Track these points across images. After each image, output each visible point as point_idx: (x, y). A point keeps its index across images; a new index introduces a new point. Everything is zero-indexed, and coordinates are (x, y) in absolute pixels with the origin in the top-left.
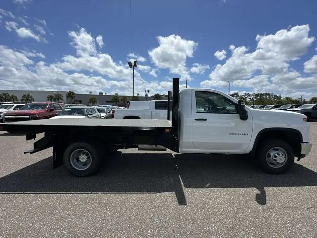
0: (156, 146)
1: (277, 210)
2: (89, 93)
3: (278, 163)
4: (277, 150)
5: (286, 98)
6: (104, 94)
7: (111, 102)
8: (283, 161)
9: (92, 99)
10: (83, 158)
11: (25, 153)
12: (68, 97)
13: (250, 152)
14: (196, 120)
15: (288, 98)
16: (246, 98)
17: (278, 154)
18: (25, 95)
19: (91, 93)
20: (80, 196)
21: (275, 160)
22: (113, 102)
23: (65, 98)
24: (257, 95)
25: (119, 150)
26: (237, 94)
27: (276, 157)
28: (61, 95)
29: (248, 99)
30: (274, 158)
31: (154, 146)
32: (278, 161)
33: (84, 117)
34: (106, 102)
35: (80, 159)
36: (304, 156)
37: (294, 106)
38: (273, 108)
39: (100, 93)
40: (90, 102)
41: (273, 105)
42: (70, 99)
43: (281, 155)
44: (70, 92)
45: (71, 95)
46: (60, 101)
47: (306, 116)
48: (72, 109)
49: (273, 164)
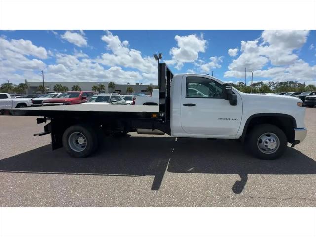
0: (153, 130)
1: (248, 200)
2: (127, 84)
3: (269, 149)
4: (268, 136)
5: (309, 86)
6: (140, 85)
7: (145, 91)
8: (274, 147)
9: (129, 89)
10: (81, 141)
11: (34, 135)
12: (109, 87)
13: (241, 137)
14: (185, 105)
15: (310, 86)
16: (270, 86)
17: (270, 140)
18: (74, 86)
19: (128, 83)
20: (63, 177)
21: (265, 146)
22: (147, 91)
23: (107, 88)
24: (282, 83)
25: (129, 133)
26: (261, 83)
27: (266, 142)
28: (103, 86)
29: (271, 88)
30: (265, 144)
31: (151, 131)
32: (269, 147)
33: (108, 103)
34: (142, 91)
35: (78, 142)
36: (298, 142)
37: (313, 93)
38: (292, 95)
39: (136, 84)
40: (127, 91)
41: (293, 93)
42: (111, 89)
43: (272, 141)
44: (111, 83)
45: (112, 85)
46: (103, 91)
47: (301, 101)
48: (99, 97)
49: (265, 150)
